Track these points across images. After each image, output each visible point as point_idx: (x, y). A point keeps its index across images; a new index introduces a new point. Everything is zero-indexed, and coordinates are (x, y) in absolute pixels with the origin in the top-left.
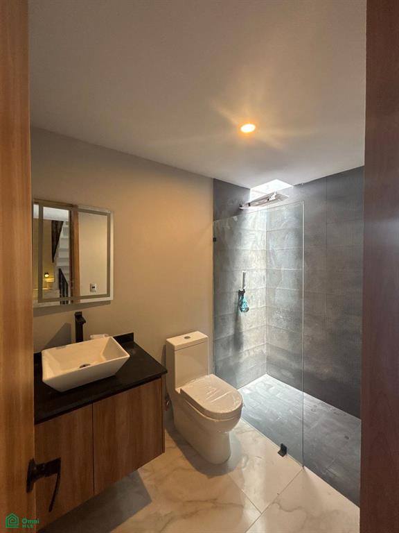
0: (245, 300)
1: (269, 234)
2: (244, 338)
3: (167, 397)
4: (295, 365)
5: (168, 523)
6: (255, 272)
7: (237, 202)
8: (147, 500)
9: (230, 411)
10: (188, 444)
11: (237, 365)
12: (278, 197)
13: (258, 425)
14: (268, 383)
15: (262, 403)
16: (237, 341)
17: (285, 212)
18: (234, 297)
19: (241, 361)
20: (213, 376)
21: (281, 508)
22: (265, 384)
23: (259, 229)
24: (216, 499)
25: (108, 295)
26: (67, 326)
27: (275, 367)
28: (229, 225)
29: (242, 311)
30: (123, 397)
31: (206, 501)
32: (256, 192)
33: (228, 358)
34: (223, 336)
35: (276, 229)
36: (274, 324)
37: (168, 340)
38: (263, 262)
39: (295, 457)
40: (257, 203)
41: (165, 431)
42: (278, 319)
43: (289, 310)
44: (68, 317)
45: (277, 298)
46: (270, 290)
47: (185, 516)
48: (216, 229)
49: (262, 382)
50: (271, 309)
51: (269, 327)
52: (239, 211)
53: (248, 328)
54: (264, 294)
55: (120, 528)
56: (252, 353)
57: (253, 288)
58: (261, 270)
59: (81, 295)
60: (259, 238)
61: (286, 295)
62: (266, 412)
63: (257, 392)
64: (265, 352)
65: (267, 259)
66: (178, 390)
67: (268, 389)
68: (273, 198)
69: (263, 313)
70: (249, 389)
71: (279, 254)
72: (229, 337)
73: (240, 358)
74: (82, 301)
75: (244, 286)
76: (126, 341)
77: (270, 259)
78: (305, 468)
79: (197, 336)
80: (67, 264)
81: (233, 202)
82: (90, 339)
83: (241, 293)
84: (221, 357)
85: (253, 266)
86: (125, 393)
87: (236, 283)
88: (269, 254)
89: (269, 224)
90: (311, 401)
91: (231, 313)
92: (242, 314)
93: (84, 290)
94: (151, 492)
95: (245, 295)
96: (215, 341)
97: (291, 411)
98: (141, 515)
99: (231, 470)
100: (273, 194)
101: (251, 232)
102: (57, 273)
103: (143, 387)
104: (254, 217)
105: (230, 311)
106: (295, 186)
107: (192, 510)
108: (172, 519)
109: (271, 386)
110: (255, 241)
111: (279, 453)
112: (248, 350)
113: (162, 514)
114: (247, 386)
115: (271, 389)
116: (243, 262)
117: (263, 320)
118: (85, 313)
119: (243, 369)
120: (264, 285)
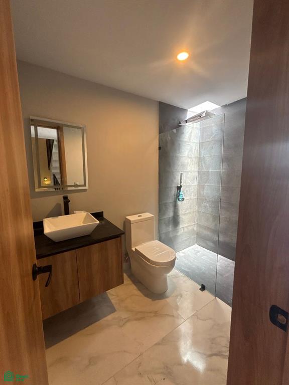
0: (181, 193)
1: (202, 144)
2: (181, 219)
3: (127, 254)
4: (216, 238)
5: (126, 322)
6: (189, 173)
7: (177, 120)
8: (113, 310)
9: (167, 261)
10: (140, 282)
11: (176, 237)
12: (208, 115)
13: (187, 274)
14: (196, 249)
15: (192, 261)
16: (175, 221)
17: (213, 126)
18: (174, 191)
19: (179, 234)
20: (157, 241)
21: (198, 318)
22: (195, 250)
23: (194, 141)
24: (156, 312)
25: (85, 185)
26: (58, 205)
27: (201, 239)
28: (170, 137)
29: (179, 200)
30: (95, 247)
31: (151, 312)
32: (192, 112)
33: (169, 232)
34: (165, 217)
35: (206, 141)
36: (202, 210)
37: (127, 217)
38: (196, 166)
39: (210, 291)
40: (192, 120)
42: (205, 207)
43: (213, 200)
44: (58, 199)
45: (205, 191)
46: (200, 186)
47: (136, 320)
48: (160, 140)
49: (193, 249)
50: (200, 200)
51: (198, 212)
52: (178, 126)
53: (183, 213)
54: (196, 189)
55: (97, 323)
56: (186, 229)
57: (188, 185)
58: (194, 172)
59: (68, 184)
60: (194, 148)
61: (212, 190)
62: (194, 266)
63: (188, 255)
64: (195, 229)
65: (199, 164)
66: (134, 249)
67: (196, 254)
68: (204, 115)
69: (195, 203)
70: (183, 253)
71: (208, 160)
72: (170, 218)
73: (177, 232)
74: (69, 189)
76: (98, 215)
77: (201, 163)
78: (217, 298)
79: (147, 215)
80: (58, 171)
81: (174, 120)
82: (74, 213)
83: (179, 188)
84: (164, 230)
85: (189, 169)
86: (97, 245)
87: (175, 181)
88: (200, 160)
89: (202, 137)
90: (226, 261)
92: (179, 203)
93: (70, 181)
94: (116, 306)
95: (182, 189)
96: (160, 221)
97: (211, 267)
98: (110, 317)
99: (167, 297)
100: (204, 112)
101: (187, 143)
103: (108, 242)
104: (190, 131)
105: (171, 200)
106: (222, 106)
107: (141, 317)
108: (128, 320)
109: (199, 252)
110: (191, 150)
111: (200, 289)
112: (183, 227)
113: (123, 317)
114: (183, 251)
115: (198, 254)
116: (181, 165)
117: (195, 207)
118: (70, 196)
119: (180, 240)
120: (196, 183)
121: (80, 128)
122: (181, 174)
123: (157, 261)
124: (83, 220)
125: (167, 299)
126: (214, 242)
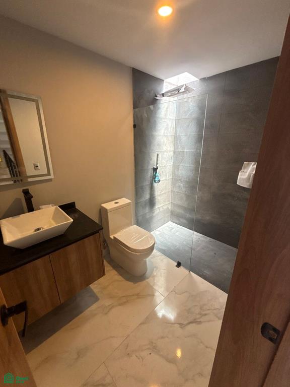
0: (157, 174)
1: (178, 121)
2: (157, 200)
3: (105, 241)
4: (188, 215)
5: (110, 309)
6: (165, 153)
7: (152, 92)
8: (96, 299)
9: (147, 247)
10: (121, 267)
11: (151, 218)
12: (187, 89)
13: (165, 252)
14: (170, 226)
15: (167, 239)
16: (152, 202)
17: (191, 104)
18: (150, 173)
19: (154, 214)
20: (135, 226)
21: (176, 293)
22: (169, 228)
23: (171, 118)
24: (138, 294)
25: (49, 174)
26: (18, 200)
27: (175, 217)
28: (147, 114)
29: (155, 182)
31: (133, 295)
32: (168, 84)
34: (142, 200)
35: (183, 117)
36: (176, 190)
37: (102, 205)
38: (172, 145)
39: (186, 267)
40: (169, 94)
41: (105, 261)
42: (179, 187)
43: (188, 180)
44: (17, 194)
45: (180, 172)
46: (176, 167)
47: (121, 304)
48: (135, 117)
49: (167, 226)
50: (175, 180)
51: (173, 192)
52: (154, 101)
53: (159, 194)
54: (171, 169)
55: (81, 316)
56: (161, 209)
57: (163, 165)
58: (170, 151)
60: (170, 125)
61: (186, 170)
62: (169, 244)
63: (164, 233)
64: (170, 207)
65: (174, 144)
66: (112, 237)
67: (171, 230)
68: (182, 90)
69: (170, 183)
70: (159, 231)
71: (184, 139)
72: (146, 200)
73: (153, 213)
74: (30, 180)
75: (157, 164)
76: (69, 208)
77: (177, 143)
78: (191, 272)
79: (124, 201)
81: (149, 92)
82: (40, 209)
83: (155, 170)
84: (141, 213)
85: (164, 148)
87: (151, 162)
88: (176, 138)
89: (178, 113)
90: (197, 236)
91: (148, 184)
92: (155, 185)
93: (29, 170)
94: (99, 295)
95: (158, 171)
96: (137, 204)
97: (185, 243)
98: (94, 307)
99: (148, 278)
100: (183, 86)
101: (164, 120)
102: (2, 154)
103: (86, 240)
104: (166, 107)
106: (200, 79)
107: (125, 301)
108: (112, 307)
109: (173, 229)
110: (167, 128)
111: (176, 266)
112: (159, 208)
113: (107, 305)
114: (158, 229)
115: (173, 230)
116: (158, 145)
117: (170, 187)
118: (32, 190)
119: (155, 220)
120: (172, 163)
121: (33, 100)
122: (158, 155)
123: (137, 248)
124: (52, 216)
125: (147, 280)
126: (187, 219)
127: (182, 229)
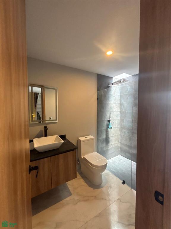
0: (110, 124)
1: (121, 96)
2: (110, 140)
3: (78, 160)
6: (115, 112)
7: (107, 83)
8: (70, 194)
9: (102, 165)
10: (86, 178)
11: (107, 150)
12: (124, 81)
13: (114, 173)
14: (120, 158)
15: (117, 165)
16: (107, 141)
17: (128, 87)
18: (106, 123)
19: (109, 149)
20: (96, 153)
21: (121, 201)
22: (119, 159)
23: (117, 94)
24: (95, 196)
25: (56, 120)
26: (41, 131)
27: (123, 152)
28: (104, 93)
29: (109, 128)
30: (61, 155)
31: (92, 197)
32: (115, 79)
33: (103, 147)
34: (101, 138)
35: (124, 94)
36: (123, 134)
37: (79, 138)
38: (119, 108)
39: (128, 185)
40: (116, 83)
41: (77, 173)
42: (124, 132)
43: (129, 128)
44: (41, 128)
45: (124, 123)
46: (121, 120)
47: (84, 201)
48: (98, 95)
49: (118, 158)
50: (122, 128)
51: (121, 135)
52: (108, 87)
53: (112, 136)
54: (119, 122)
55: (61, 202)
56: (113, 146)
57: (114, 119)
58: (118, 112)
59: (46, 120)
60: (117, 98)
61: (128, 122)
62: (118, 169)
63: (115, 162)
64: (119, 145)
65: (120, 107)
66: (82, 157)
68: (122, 81)
69: (119, 130)
71: (125, 105)
72: (104, 139)
73: (108, 147)
74: (46, 122)
75: (110, 118)
76: (63, 137)
77: (122, 107)
78: (132, 189)
81: (106, 83)
83: (109, 121)
84: (100, 146)
85: (114, 110)
87: (107, 117)
88: (121, 105)
89: (122, 92)
92: (109, 130)
93: (47, 118)
94: (72, 192)
95: (110, 122)
96: (98, 140)
98: (68, 199)
99: (102, 187)
100: (122, 79)
101: (113, 96)
104: (115, 88)
105: (104, 128)
106: (132, 76)
107: (87, 199)
108: (79, 201)
109: (121, 159)
110: (115, 100)
111: (122, 183)
112: (112, 145)
113: (76, 199)
114: (111, 159)
115: (121, 161)
116: (110, 108)
117: (118, 133)
118: (48, 126)
119: (110, 152)
120: (119, 118)
121: (55, 89)
122: (110, 113)
123: (96, 165)
124: (54, 140)
125: (102, 189)
126: (130, 154)
127: (128, 160)
